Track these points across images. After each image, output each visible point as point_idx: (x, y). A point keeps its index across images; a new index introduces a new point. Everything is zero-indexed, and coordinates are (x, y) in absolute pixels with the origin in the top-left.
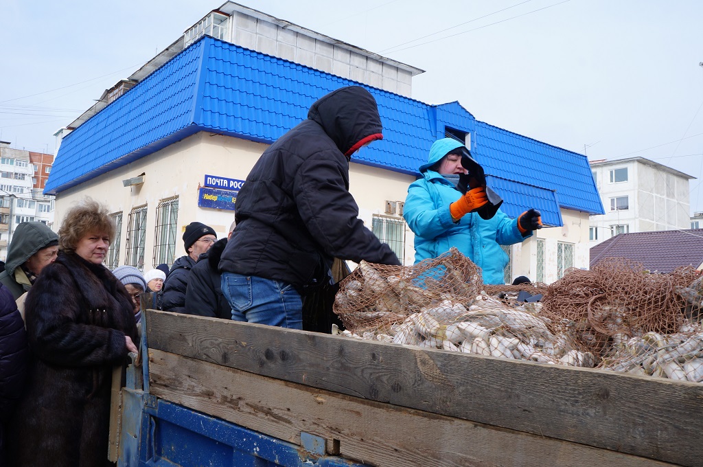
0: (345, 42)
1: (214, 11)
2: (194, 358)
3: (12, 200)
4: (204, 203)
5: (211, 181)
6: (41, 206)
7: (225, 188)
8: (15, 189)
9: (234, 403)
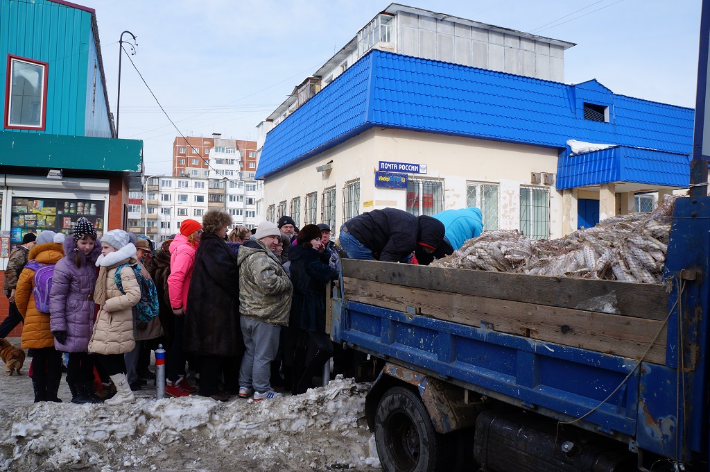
0: (498, 26)
1: (381, 13)
2: (363, 280)
3: (225, 182)
4: (379, 184)
5: (384, 166)
6: (248, 186)
7: (395, 170)
8: (226, 173)
9: (380, 298)
